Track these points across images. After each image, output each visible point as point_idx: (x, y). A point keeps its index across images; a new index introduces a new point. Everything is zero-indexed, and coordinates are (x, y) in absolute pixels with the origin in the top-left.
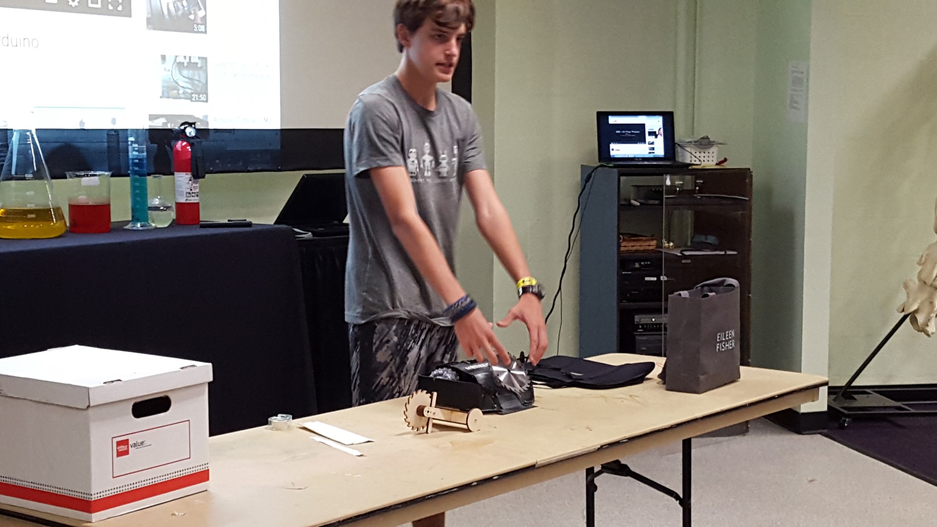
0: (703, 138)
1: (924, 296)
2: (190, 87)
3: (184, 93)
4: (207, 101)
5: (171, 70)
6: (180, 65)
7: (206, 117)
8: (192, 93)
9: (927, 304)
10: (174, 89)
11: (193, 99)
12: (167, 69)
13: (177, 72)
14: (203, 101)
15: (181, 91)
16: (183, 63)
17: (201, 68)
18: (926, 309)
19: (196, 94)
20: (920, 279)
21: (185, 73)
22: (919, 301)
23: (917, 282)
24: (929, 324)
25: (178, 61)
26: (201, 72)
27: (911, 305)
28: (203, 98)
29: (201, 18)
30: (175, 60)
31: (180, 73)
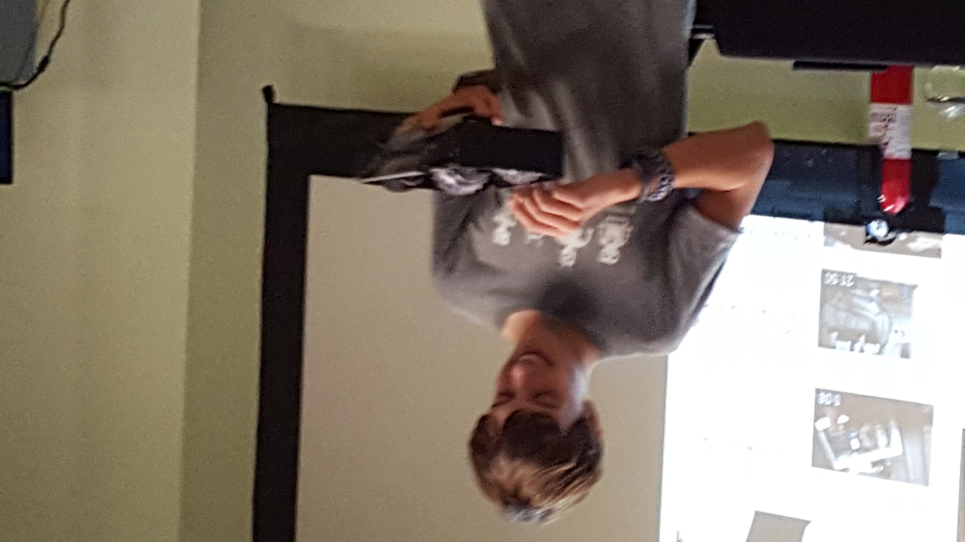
2: (857, 301)
3: (869, 290)
4: (824, 272)
5: (893, 333)
6: (872, 338)
7: (826, 244)
8: (853, 287)
10: (887, 300)
11: (851, 277)
12: (900, 334)
13: (879, 326)
14: (832, 272)
15: (874, 293)
16: (867, 341)
17: (832, 330)
19: (845, 287)
21: (864, 326)
25: (878, 346)
26: (832, 323)
28: (832, 279)
29: (824, 416)
30: (882, 347)
31: (873, 324)
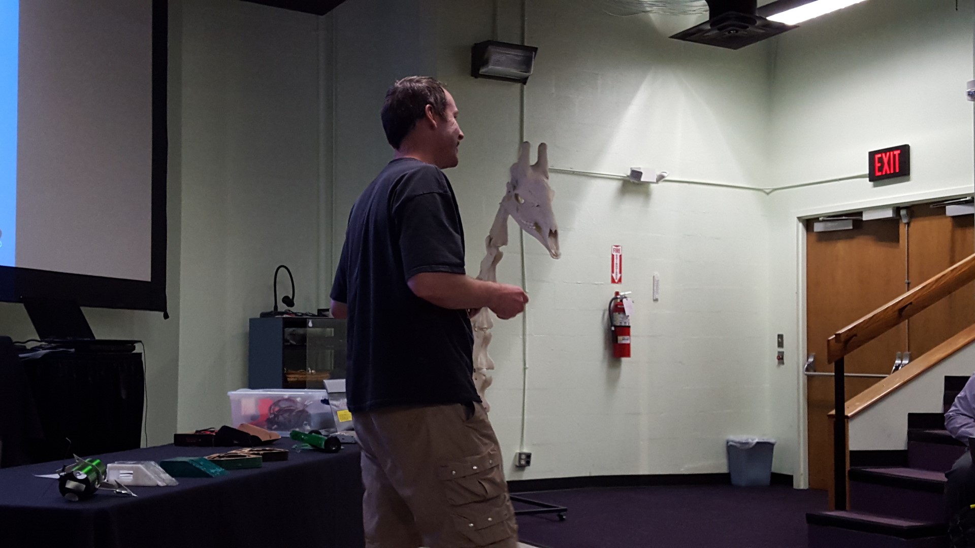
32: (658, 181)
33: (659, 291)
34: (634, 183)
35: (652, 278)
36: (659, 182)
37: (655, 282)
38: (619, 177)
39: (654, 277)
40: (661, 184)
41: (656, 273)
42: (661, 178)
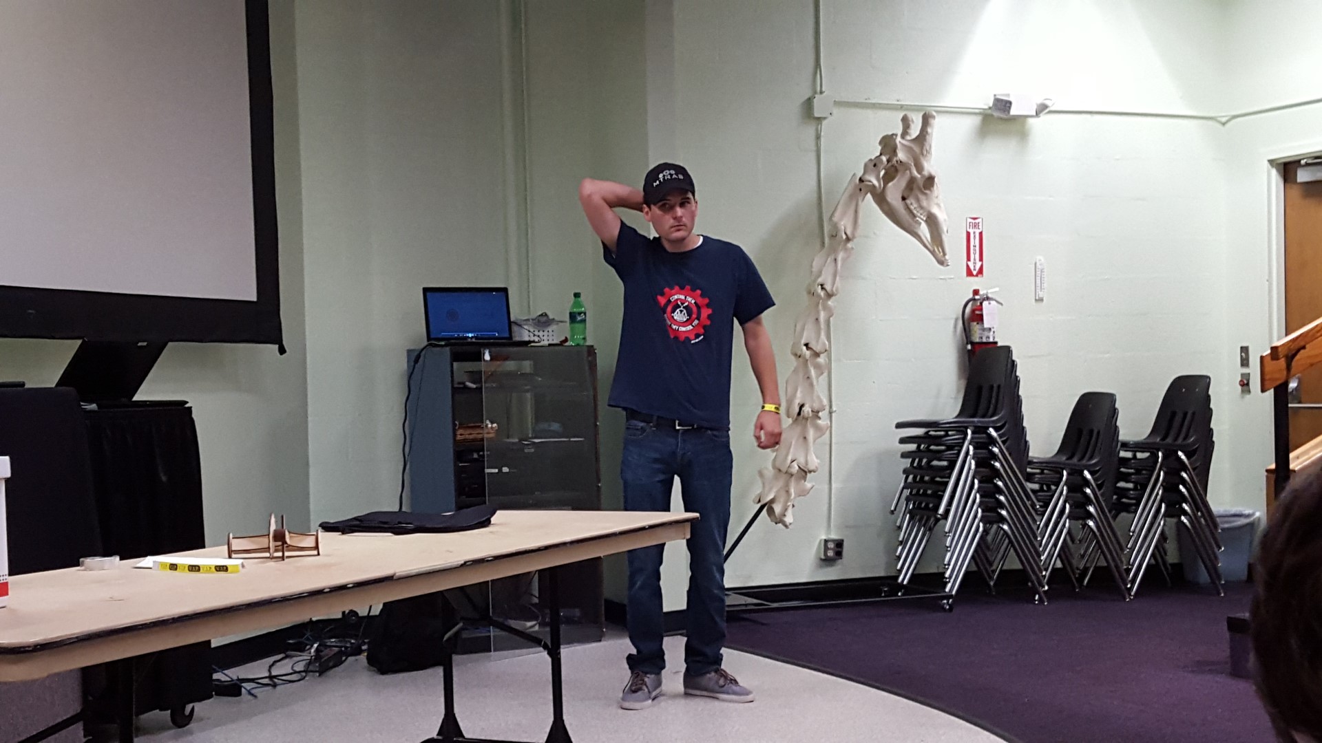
0: (542, 315)
1: (780, 483)
9: (783, 493)
18: (782, 500)
20: (774, 467)
22: (775, 490)
23: (771, 468)
24: (786, 513)
27: (767, 495)
32: (1037, 114)
33: (1045, 285)
34: (1001, 119)
35: (1034, 266)
36: (1041, 115)
37: (1038, 272)
38: (977, 111)
39: (1036, 264)
40: (1044, 117)
41: (1040, 258)
42: (1042, 109)
